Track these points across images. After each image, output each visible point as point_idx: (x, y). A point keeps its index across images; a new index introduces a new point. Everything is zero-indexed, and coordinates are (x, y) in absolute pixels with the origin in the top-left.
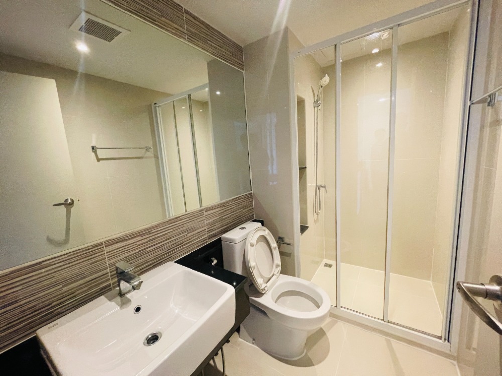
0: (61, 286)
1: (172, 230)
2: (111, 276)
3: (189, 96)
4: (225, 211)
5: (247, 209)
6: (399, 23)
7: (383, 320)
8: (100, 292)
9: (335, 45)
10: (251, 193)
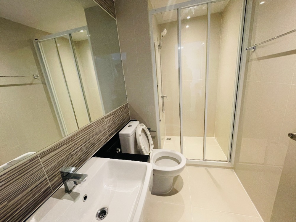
0: (6, 203)
1: (87, 135)
2: (49, 180)
3: (70, 34)
4: (116, 117)
5: (126, 115)
6: (211, 1)
7: (203, 160)
8: (43, 195)
9: (177, 10)
10: (127, 104)
